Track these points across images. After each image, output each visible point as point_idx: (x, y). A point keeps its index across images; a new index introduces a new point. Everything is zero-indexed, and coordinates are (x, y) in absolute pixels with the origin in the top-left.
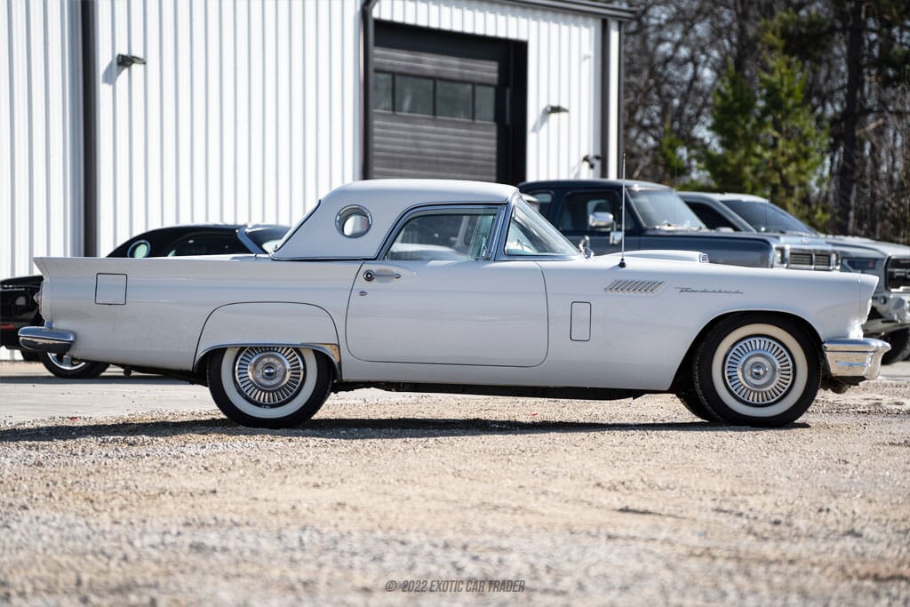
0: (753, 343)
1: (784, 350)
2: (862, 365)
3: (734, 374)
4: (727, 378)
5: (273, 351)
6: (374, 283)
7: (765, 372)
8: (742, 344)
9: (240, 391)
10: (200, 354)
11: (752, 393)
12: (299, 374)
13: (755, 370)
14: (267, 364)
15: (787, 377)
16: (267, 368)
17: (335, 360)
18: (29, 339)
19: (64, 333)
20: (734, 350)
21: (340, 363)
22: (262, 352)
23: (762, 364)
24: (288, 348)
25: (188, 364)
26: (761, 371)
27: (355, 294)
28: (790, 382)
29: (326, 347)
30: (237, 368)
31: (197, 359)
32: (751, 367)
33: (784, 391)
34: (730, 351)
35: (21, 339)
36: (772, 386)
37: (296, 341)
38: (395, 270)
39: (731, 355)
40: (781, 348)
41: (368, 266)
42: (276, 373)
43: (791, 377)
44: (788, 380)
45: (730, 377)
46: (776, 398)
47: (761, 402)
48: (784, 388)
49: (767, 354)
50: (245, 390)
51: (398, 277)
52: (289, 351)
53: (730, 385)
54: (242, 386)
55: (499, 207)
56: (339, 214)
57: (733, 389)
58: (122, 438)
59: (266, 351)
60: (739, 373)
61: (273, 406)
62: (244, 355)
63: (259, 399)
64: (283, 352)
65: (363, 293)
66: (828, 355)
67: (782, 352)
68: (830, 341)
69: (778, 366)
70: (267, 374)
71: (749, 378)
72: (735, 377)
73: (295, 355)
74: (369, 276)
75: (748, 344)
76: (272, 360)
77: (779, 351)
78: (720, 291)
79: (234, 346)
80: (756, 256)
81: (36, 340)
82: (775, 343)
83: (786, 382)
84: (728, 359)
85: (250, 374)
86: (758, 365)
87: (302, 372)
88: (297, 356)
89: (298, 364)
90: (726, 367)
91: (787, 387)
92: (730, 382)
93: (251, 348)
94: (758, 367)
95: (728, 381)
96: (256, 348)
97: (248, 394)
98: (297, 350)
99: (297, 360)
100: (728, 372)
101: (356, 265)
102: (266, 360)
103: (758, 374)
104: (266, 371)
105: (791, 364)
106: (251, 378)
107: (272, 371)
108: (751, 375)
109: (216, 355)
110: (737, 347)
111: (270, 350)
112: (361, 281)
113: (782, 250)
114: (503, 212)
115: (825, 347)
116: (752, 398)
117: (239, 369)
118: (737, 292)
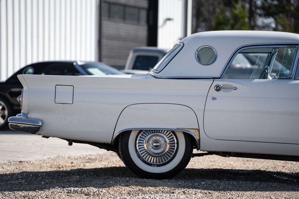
5: (159, 132)
6: (221, 93)
9: (139, 156)
10: (116, 134)
12: (174, 146)
14: (155, 140)
16: (154, 143)
17: (197, 138)
18: (15, 124)
19: (35, 121)
21: (199, 140)
22: (153, 133)
24: (168, 131)
25: (109, 140)
27: (210, 99)
29: (191, 131)
30: (137, 142)
31: (114, 137)
35: (10, 124)
37: (173, 127)
38: (234, 85)
41: (217, 82)
42: (161, 145)
50: (142, 156)
51: (236, 89)
52: (169, 132)
54: (140, 153)
55: (297, 46)
56: (197, 51)
58: (80, 189)
59: (155, 132)
61: (159, 166)
62: (142, 135)
63: (150, 161)
64: (165, 133)
65: (214, 99)
70: (155, 146)
73: (172, 135)
74: (218, 88)
76: (158, 138)
79: (135, 129)
81: (20, 125)
85: (145, 146)
87: (176, 145)
88: (173, 136)
89: (174, 140)
93: (146, 131)
96: (149, 131)
97: (144, 158)
98: (173, 132)
99: (173, 138)
101: (210, 82)
102: (154, 138)
104: (155, 144)
106: (146, 148)
107: (158, 144)
109: (125, 135)
111: (157, 132)
112: (213, 91)
117: (139, 143)
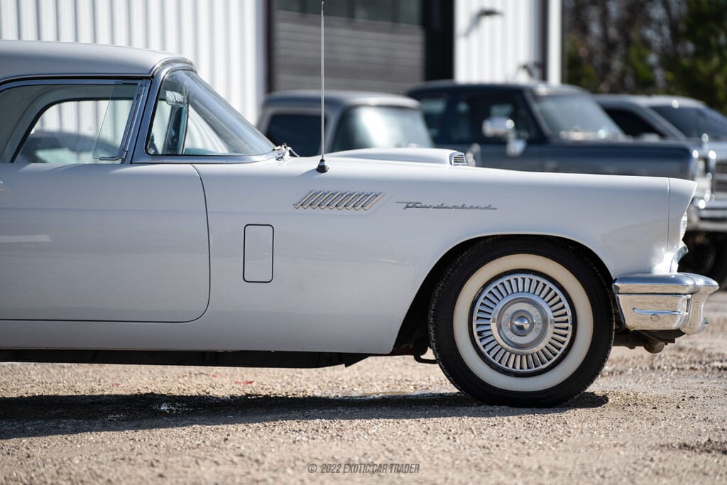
0: (513, 282)
1: (558, 292)
2: (673, 313)
3: (487, 328)
4: (475, 334)
7: (532, 325)
8: (497, 283)
11: (513, 356)
13: (517, 323)
15: (564, 332)
20: (486, 293)
23: (527, 313)
26: (526, 324)
28: (567, 340)
32: (512, 318)
33: (559, 353)
34: (480, 294)
36: (542, 345)
39: (481, 300)
40: (555, 290)
43: (569, 333)
44: (565, 336)
45: (480, 333)
46: (548, 363)
47: (526, 370)
48: (559, 349)
49: (534, 298)
53: (480, 345)
55: (139, 82)
57: (485, 351)
60: (494, 326)
66: (622, 300)
67: (556, 295)
68: (625, 279)
69: (550, 315)
71: (509, 334)
72: (489, 333)
75: (507, 285)
77: (552, 294)
78: (463, 207)
80: (674, 165)
82: (545, 282)
83: (562, 339)
84: (478, 306)
86: (521, 315)
90: (475, 318)
91: (564, 347)
92: (481, 340)
94: (521, 318)
95: (477, 338)
100: (478, 325)
103: (521, 328)
105: (569, 313)
108: (512, 330)
110: (491, 288)
113: (706, 160)
114: (145, 90)
115: (617, 288)
116: (513, 363)
118: (489, 208)
